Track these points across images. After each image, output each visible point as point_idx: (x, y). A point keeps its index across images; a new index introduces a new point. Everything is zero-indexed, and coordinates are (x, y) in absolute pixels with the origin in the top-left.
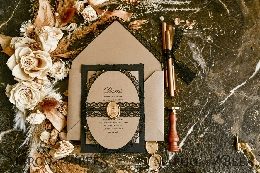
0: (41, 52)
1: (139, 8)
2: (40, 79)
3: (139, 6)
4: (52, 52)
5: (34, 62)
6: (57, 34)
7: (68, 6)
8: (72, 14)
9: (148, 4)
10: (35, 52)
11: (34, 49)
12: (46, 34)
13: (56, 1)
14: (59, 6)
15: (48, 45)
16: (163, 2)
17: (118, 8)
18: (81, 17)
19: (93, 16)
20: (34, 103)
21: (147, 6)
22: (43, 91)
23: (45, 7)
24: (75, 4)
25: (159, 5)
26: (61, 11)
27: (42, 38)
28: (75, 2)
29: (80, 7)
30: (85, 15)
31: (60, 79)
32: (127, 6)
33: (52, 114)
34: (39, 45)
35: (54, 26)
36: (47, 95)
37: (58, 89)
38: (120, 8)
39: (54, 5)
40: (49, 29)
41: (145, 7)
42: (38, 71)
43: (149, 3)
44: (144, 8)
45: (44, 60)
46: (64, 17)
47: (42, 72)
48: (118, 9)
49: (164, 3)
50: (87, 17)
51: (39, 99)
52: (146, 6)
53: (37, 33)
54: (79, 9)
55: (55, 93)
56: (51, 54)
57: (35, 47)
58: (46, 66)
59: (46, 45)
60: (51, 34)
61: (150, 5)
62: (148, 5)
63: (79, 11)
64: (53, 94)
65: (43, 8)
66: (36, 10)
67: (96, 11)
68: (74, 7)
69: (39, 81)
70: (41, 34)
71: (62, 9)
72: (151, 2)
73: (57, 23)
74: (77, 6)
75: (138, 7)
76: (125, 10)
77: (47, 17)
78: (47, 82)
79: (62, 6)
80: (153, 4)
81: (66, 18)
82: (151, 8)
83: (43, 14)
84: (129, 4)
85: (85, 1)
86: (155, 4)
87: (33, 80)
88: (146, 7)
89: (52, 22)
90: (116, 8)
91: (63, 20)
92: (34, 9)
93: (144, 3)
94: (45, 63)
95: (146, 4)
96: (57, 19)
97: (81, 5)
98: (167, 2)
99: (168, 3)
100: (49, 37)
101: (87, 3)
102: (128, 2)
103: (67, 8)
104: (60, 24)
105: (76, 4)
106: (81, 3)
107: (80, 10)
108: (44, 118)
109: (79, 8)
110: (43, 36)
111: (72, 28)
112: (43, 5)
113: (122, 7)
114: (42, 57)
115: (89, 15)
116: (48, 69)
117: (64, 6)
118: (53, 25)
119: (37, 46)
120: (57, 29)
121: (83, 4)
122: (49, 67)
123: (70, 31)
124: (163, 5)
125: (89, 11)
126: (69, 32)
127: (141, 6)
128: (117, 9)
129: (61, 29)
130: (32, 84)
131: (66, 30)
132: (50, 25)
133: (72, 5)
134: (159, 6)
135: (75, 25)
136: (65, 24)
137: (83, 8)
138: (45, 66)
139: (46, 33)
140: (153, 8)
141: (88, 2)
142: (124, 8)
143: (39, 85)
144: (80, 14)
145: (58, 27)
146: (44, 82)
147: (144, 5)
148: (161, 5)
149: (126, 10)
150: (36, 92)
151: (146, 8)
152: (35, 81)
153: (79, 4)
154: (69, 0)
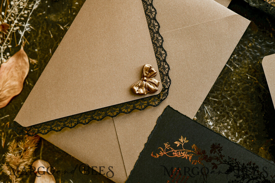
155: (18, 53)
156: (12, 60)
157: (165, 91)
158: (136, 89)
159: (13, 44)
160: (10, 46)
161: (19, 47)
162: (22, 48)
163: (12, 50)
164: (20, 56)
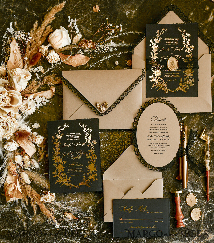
0: (14, 91)
1: (97, 52)
2: (13, 114)
3: (96, 50)
4: (22, 91)
5: (8, 99)
6: (27, 76)
7: (35, 50)
8: (39, 58)
10: (8, 91)
11: (8, 88)
12: (19, 77)
13: (24, 45)
14: (27, 50)
15: (20, 85)
17: (78, 52)
18: (46, 59)
19: (56, 59)
20: (9, 134)
22: (17, 123)
23: (15, 52)
24: (41, 48)
25: (114, 48)
26: (29, 55)
27: (15, 80)
28: (41, 46)
29: (45, 51)
30: (49, 59)
31: (30, 114)
32: (86, 51)
33: (23, 142)
34: (12, 85)
36: (19, 127)
37: (28, 122)
38: (80, 53)
39: (23, 49)
40: (20, 71)
42: (11, 107)
43: (105, 47)
44: (101, 52)
45: (16, 98)
46: (32, 61)
47: (14, 108)
49: (118, 46)
50: (51, 61)
51: (14, 130)
52: (102, 49)
53: (11, 75)
55: (26, 126)
57: (9, 87)
59: (18, 86)
60: (23, 76)
62: (104, 49)
63: (44, 55)
64: (24, 126)
65: (13, 52)
66: (7, 53)
67: (58, 55)
68: (40, 51)
69: (13, 116)
70: (15, 77)
71: (30, 52)
72: (107, 46)
73: (26, 66)
74: (42, 51)
75: (95, 51)
77: (16, 60)
78: (19, 116)
79: (30, 50)
81: (34, 61)
82: (107, 51)
83: (14, 57)
85: (49, 45)
86: (110, 48)
87: (7, 115)
88: (103, 50)
89: (22, 65)
90: (77, 52)
91: (31, 63)
92: (5, 52)
93: (101, 47)
94: (18, 101)
96: (25, 62)
97: (46, 49)
99: (122, 46)
100: (21, 79)
102: (87, 48)
103: (34, 52)
104: (28, 66)
105: (42, 48)
106: (46, 48)
108: (17, 146)
109: (45, 53)
110: (16, 78)
111: (38, 70)
112: (14, 49)
113: (81, 51)
114: (15, 96)
115: (52, 59)
116: (20, 106)
117: (32, 50)
118: (22, 67)
119: (11, 86)
120: (26, 71)
121: (48, 48)
122: (21, 104)
124: (117, 48)
125: (53, 56)
126: (36, 73)
127: (98, 50)
128: (77, 54)
129: (29, 71)
130: (8, 118)
131: (34, 72)
132: (19, 66)
133: (38, 50)
135: (41, 68)
136: (33, 66)
137: (47, 51)
138: (17, 103)
139: (18, 75)
141: (52, 46)
142: (84, 53)
143: (13, 119)
144: (45, 57)
145: (27, 69)
146: (17, 116)
147: (100, 49)
148: (115, 48)
149: (85, 54)
150: (11, 125)
152: (9, 116)
153: (44, 49)
154: (35, 45)
155: (88, 57)
156: (84, 56)
157: (103, 114)
159: (90, 53)
161: (90, 57)
163: (87, 54)
164: (87, 59)
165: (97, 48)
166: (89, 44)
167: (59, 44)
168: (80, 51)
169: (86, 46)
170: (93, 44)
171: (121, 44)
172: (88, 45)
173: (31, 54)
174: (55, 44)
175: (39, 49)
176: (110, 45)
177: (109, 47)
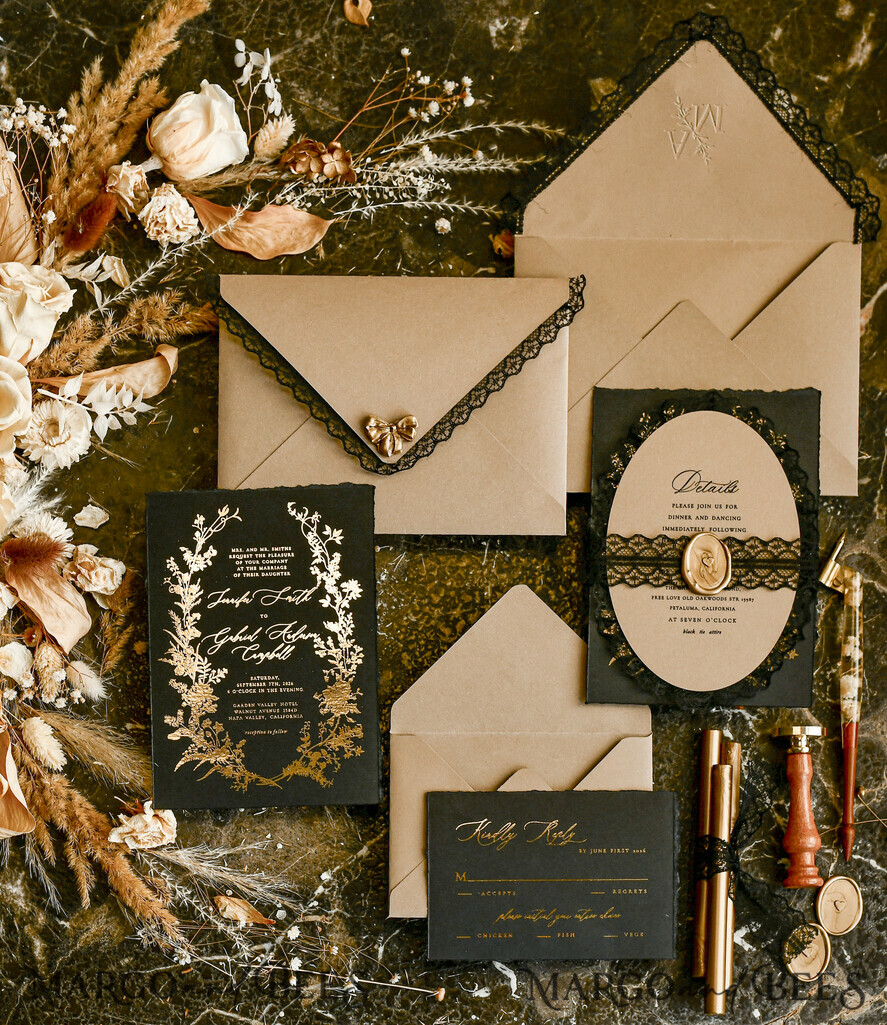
1: (359, 195)
3: (359, 186)
4: (32, 361)
7: (89, 185)
8: (107, 217)
9: (395, 178)
12: (17, 295)
13: (41, 164)
14: (55, 183)
15: (23, 333)
16: (452, 166)
17: (279, 198)
18: (135, 227)
19: (181, 227)
21: (389, 183)
22: (7, 501)
24: (118, 174)
25: (438, 176)
26: (61, 202)
28: (115, 168)
29: (135, 187)
30: (153, 224)
31: (66, 462)
32: (314, 190)
33: (36, 586)
35: (37, 262)
36: (18, 522)
37: (57, 500)
38: (289, 198)
39: (37, 181)
40: (23, 273)
41: (381, 192)
43: (397, 173)
44: (378, 195)
45: (7, 388)
46: (75, 229)
48: (278, 202)
49: (456, 169)
50: (159, 233)
52: (386, 184)
54: (128, 195)
55: (48, 516)
56: (29, 366)
58: (15, 412)
60: (35, 292)
61: (400, 180)
62: (394, 183)
63: (130, 203)
64: (38, 517)
67: (191, 205)
68: (110, 188)
71: (66, 194)
72: (405, 169)
73: (49, 254)
74: (122, 186)
75: (355, 192)
76: (304, 206)
77: (8, 226)
78: (16, 471)
79: (66, 182)
80: (411, 176)
81: (84, 232)
82: (406, 191)
84: (324, 178)
85: (153, 164)
86: (421, 178)
88: (387, 189)
89: (29, 249)
90: (272, 196)
91: (72, 239)
93: (380, 176)
94: (13, 402)
95: (386, 179)
96: (46, 236)
97: (138, 179)
98: (466, 165)
99: (473, 168)
100: (28, 306)
101: (158, 170)
102: (317, 175)
103: (86, 192)
104: (59, 254)
105: (121, 176)
106: (140, 173)
107: (132, 200)
108: (9, 601)
109: (132, 195)
111: (103, 271)
113: (293, 194)
115: (166, 224)
116: (22, 424)
117: (75, 183)
118: (31, 259)
120: (49, 275)
121: (145, 177)
122: (27, 417)
123: (98, 284)
124: (451, 177)
125: (168, 207)
126: (95, 285)
127: (367, 187)
128: (274, 203)
129: (64, 277)
131: (83, 279)
132: (20, 256)
133: (105, 180)
134: (436, 184)
135: (116, 265)
136: (77, 255)
137: (142, 190)
138: (11, 411)
139: (16, 288)
140: (413, 191)
141: (165, 166)
142: (303, 199)
144: (134, 216)
145: (53, 266)
147: (378, 184)
148: (443, 180)
149: (309, 205)
151: (387, 194)
153: (131, 177)
154: (90, 161)
155: (321, 220)
156: (304, 215)
157: (394, 468)
158: (372, 423)
159: (330, 202)
160: (323, 200)
161: (330, 217)
162: (332, 221)
163: (318, 207)
164: (317, 226)
165: (361, 180)
166: (326, 158)
167: (197, 157)
168: (288, 193)
169: (313, 168)
170: (346, 160)
171: (467, 161)
172: (323, 164)
173: (71, 200)
174: (178, 158)
175: (107, 179)
176: (421, 166)
177: (416, 175)
